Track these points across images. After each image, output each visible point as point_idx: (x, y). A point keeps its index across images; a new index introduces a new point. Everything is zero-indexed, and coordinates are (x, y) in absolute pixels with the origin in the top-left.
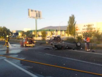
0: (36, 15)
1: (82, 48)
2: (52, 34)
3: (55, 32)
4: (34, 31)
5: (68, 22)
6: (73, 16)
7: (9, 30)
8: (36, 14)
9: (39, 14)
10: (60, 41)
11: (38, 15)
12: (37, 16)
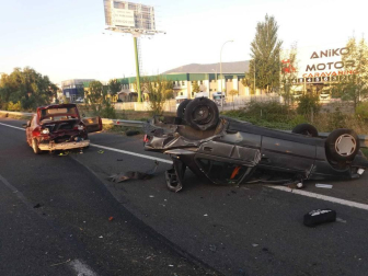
0: (133, 19)
1: (361, 171)
2: (197, 89)
3: (206, 82)
4: (133, 80)
5: (253, 45)
6: (271, 21)
7: (46, 78)
8: (136, 16)
9: (147, 17)
10: (213, 129)
11: (142, 20)
12: (136, 26)
